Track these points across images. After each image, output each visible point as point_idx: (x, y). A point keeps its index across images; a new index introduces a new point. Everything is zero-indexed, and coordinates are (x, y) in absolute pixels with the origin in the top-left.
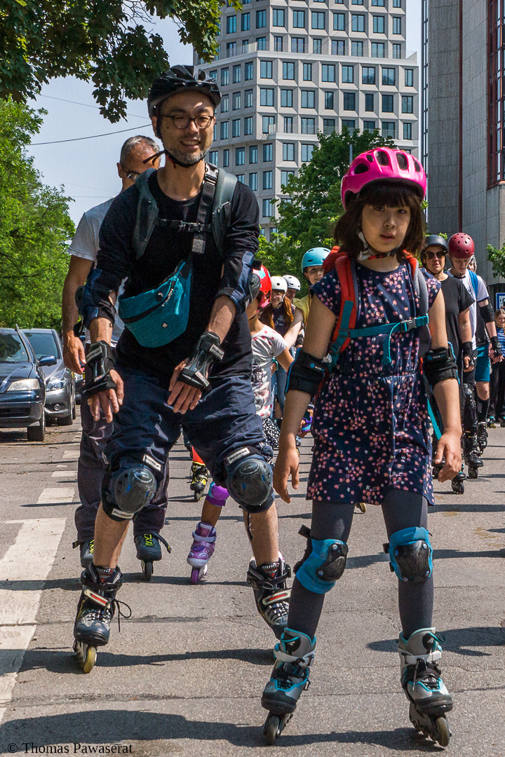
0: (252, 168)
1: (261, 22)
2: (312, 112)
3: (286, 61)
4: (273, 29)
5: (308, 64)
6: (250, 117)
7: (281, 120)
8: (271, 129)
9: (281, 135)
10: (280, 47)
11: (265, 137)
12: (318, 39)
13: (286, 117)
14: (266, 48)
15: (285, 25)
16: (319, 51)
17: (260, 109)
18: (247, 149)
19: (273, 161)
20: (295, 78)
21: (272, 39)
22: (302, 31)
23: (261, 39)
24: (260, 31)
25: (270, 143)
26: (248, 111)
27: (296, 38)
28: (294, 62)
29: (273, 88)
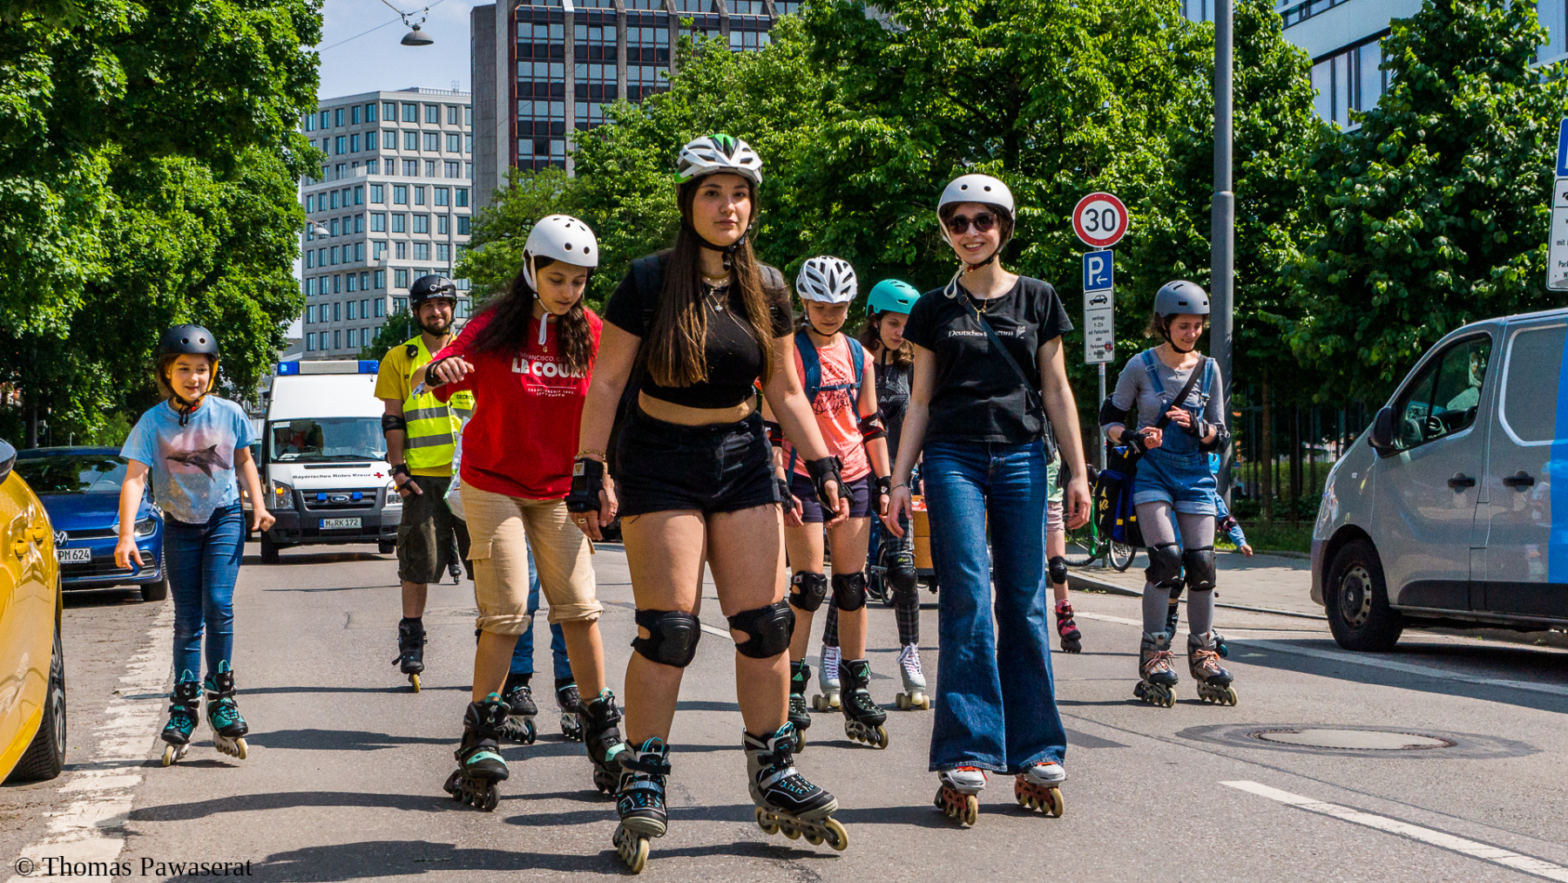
0: (364, 295)
1: (371, 144)
2: (425, 237)
3: (396, 185)
4: (383, 152)
5: (420, 187)
6: (359, 244)
7: (392, 246)
8: (383, 255)
9: (393, 261)
10: (391, 171)
11: (376, 264)
12: (430, 161)
13: (398, 243)
14: (376, 172)
15: (396, 147)
16: (431, 173)
17: (370, 235)
18: (358, 275)
19: (385, 288)
20: (406, 202)
21: (382, 161)
22: (414, 154)
23: (371, 162)
24: (370, 154)
25: (379, 271)
26: (359, 236)
27: (408, 160)
29: (384, 214)
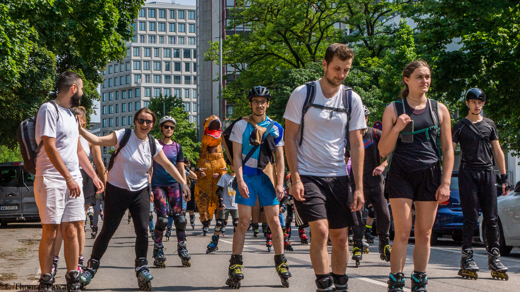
0: (130, 100)
2: (159, 72)
3: (146, 48)
4: (139, 32)
5: (157, 48)
6: (128, 75)
8: (139, 81)
9: (144, 84)
11: (136, 85)
12: (162, 36)
13: (146, 75)
14: (136, 41)
15: (145, 30)
16: (162, 42)
17: (133, 71)
18: (127, 91)
19: (140, 97)
20: (150, 56)
21: (139, 36)
22: (154, 33)
25: (138, 88)
26: (127, 72)
27: (151, 36)
28: (150, 48)
29: (139, 61)
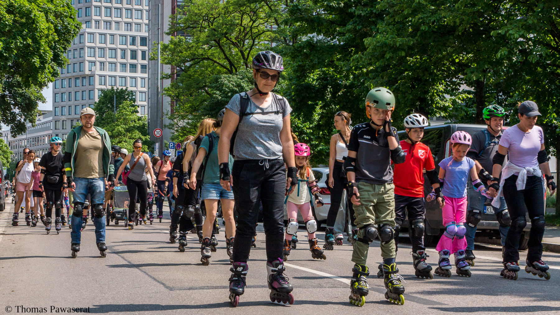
0: (84, 88)
1: (87, 13)
2: (114, 60)
3: (101, 34)
4: (94, 17)
5: (112, 35)
6: (82, 62)
7: (98, 64)
8: (93, 68)
9: (98, 72)
10: (98, 27)
11: (89, 73)
12: (117, 23)
14: (91, 27)
15: (100, 15)
16: (118, 29)
17: (87, 58)
18: (81, 79)
19: (94, 85)
20: (105, 43)
21: (93, 22)
22: (109, 19)
23: (88, 22)
24: (87, 18)
25: (92, 76)
26: (81, 59)
27: (106, 22)
28: (105, 35)
29: (94, 48)
